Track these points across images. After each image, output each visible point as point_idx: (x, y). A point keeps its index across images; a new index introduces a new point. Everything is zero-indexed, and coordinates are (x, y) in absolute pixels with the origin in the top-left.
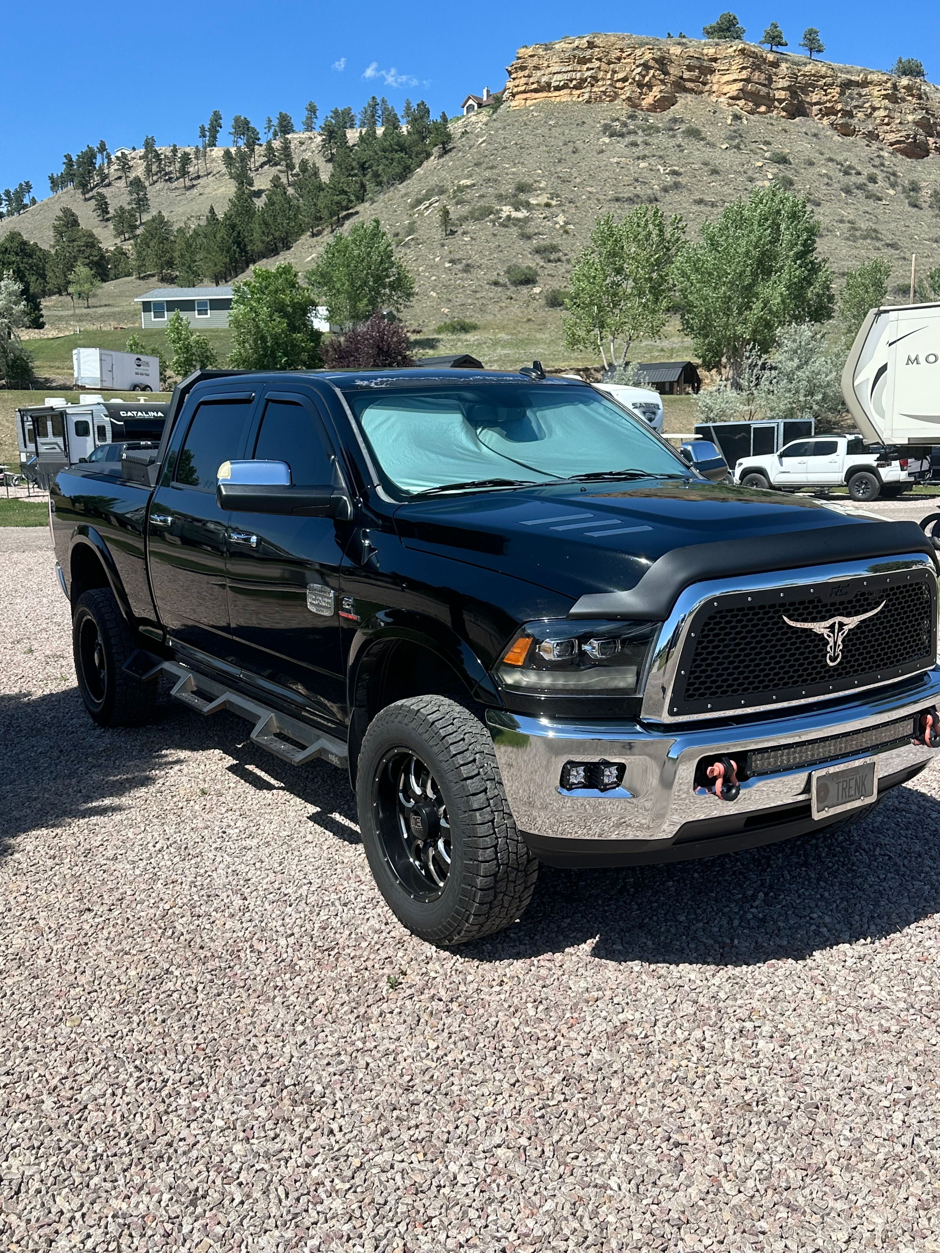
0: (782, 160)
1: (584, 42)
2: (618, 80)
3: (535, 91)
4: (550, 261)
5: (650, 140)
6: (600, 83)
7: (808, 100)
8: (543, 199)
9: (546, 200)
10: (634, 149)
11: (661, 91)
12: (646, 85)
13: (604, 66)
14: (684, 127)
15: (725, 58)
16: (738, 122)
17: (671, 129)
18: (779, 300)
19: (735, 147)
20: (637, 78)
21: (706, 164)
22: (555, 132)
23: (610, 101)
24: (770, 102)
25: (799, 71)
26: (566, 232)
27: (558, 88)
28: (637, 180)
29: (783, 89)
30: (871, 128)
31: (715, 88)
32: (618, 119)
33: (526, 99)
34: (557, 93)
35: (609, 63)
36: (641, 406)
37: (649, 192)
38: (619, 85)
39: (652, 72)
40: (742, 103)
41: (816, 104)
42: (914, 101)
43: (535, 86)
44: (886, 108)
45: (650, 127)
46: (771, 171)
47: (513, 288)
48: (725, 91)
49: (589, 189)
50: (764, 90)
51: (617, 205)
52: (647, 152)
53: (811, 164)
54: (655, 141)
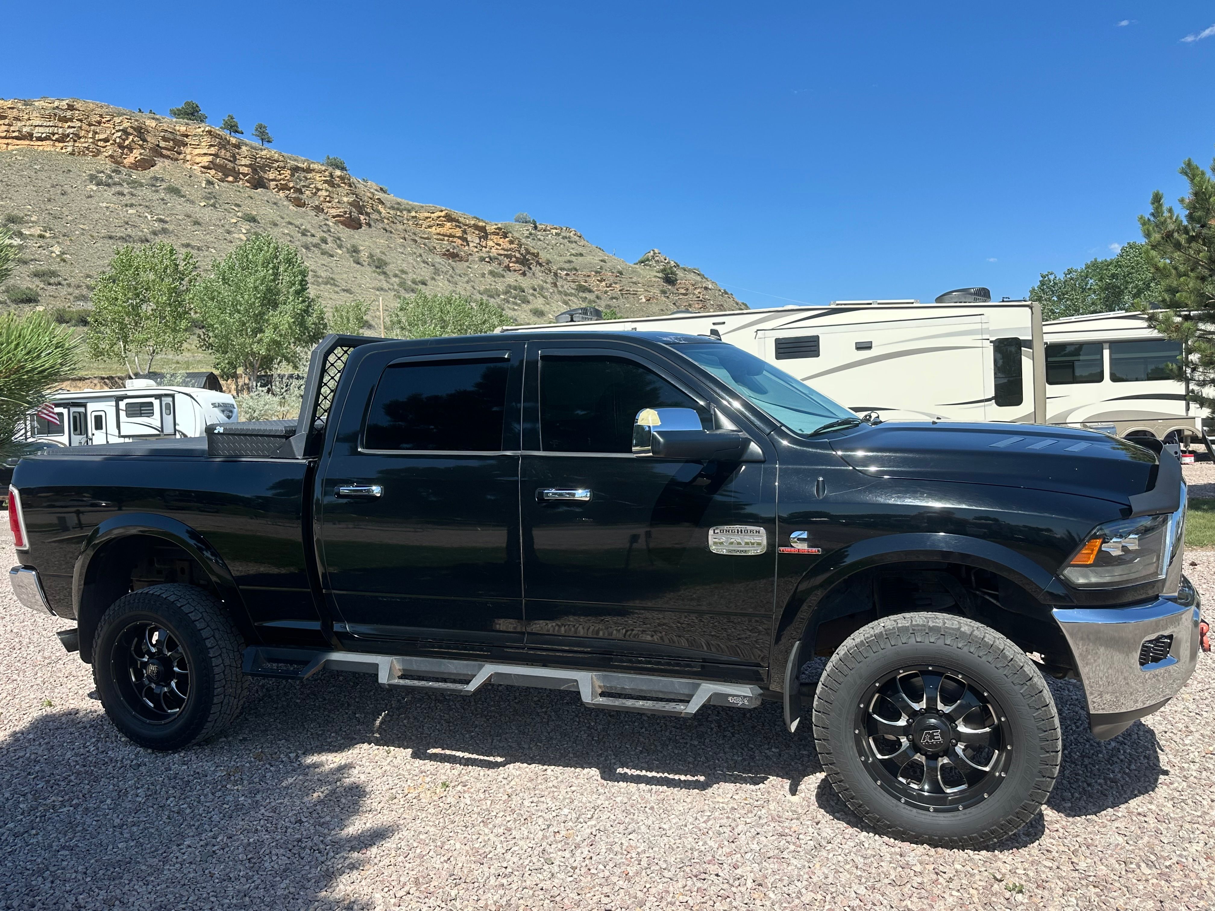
0: (252, 219)
1: (64, 104)
2: (100, 140)
3: (17, 138)
4: (50, 284)
5: (135, 192)
6: (82, 140)
7: (266, 176)
8: (37, 231)
9: (39, 232)
10: (121, 198)
11: (141, 154)
12: (126, 147)
13: (85, 126)
14: (164, 185)
15: (195, 135)
16: (211, 186)
17: (154, 186)
18: (287, 326)
19: (212, 206)
20: (118, 140)
21: (189, 216)
22: (43, 175)
23: (93, 156)
24: (237, 175)
25: (257, 154)
26: (64, 261)
27: (39, 139)
28: (127, 223)
29: (245, 166)
30: (317, 203)
31: (188, 157)
32: (103, 172)
33: (8, 144)
34: (40, 143)
35: (90, 125)
36: (219, 406)
37: (140, 234)
38: (101, 144)
39: (131, 137)
40: (213, 172)
41: (273, 180)
42: (346, 187)
43: (16, 134)
44: (327, 190)
45: (134, 182)
46: (245, 227)
47: (14, 306)
48: (197, 161)
49: (81, 226)
50: (230, 165)
51: (111, 241)
52: (134, 202)
53: (276, 225)
54: (140, 194)
